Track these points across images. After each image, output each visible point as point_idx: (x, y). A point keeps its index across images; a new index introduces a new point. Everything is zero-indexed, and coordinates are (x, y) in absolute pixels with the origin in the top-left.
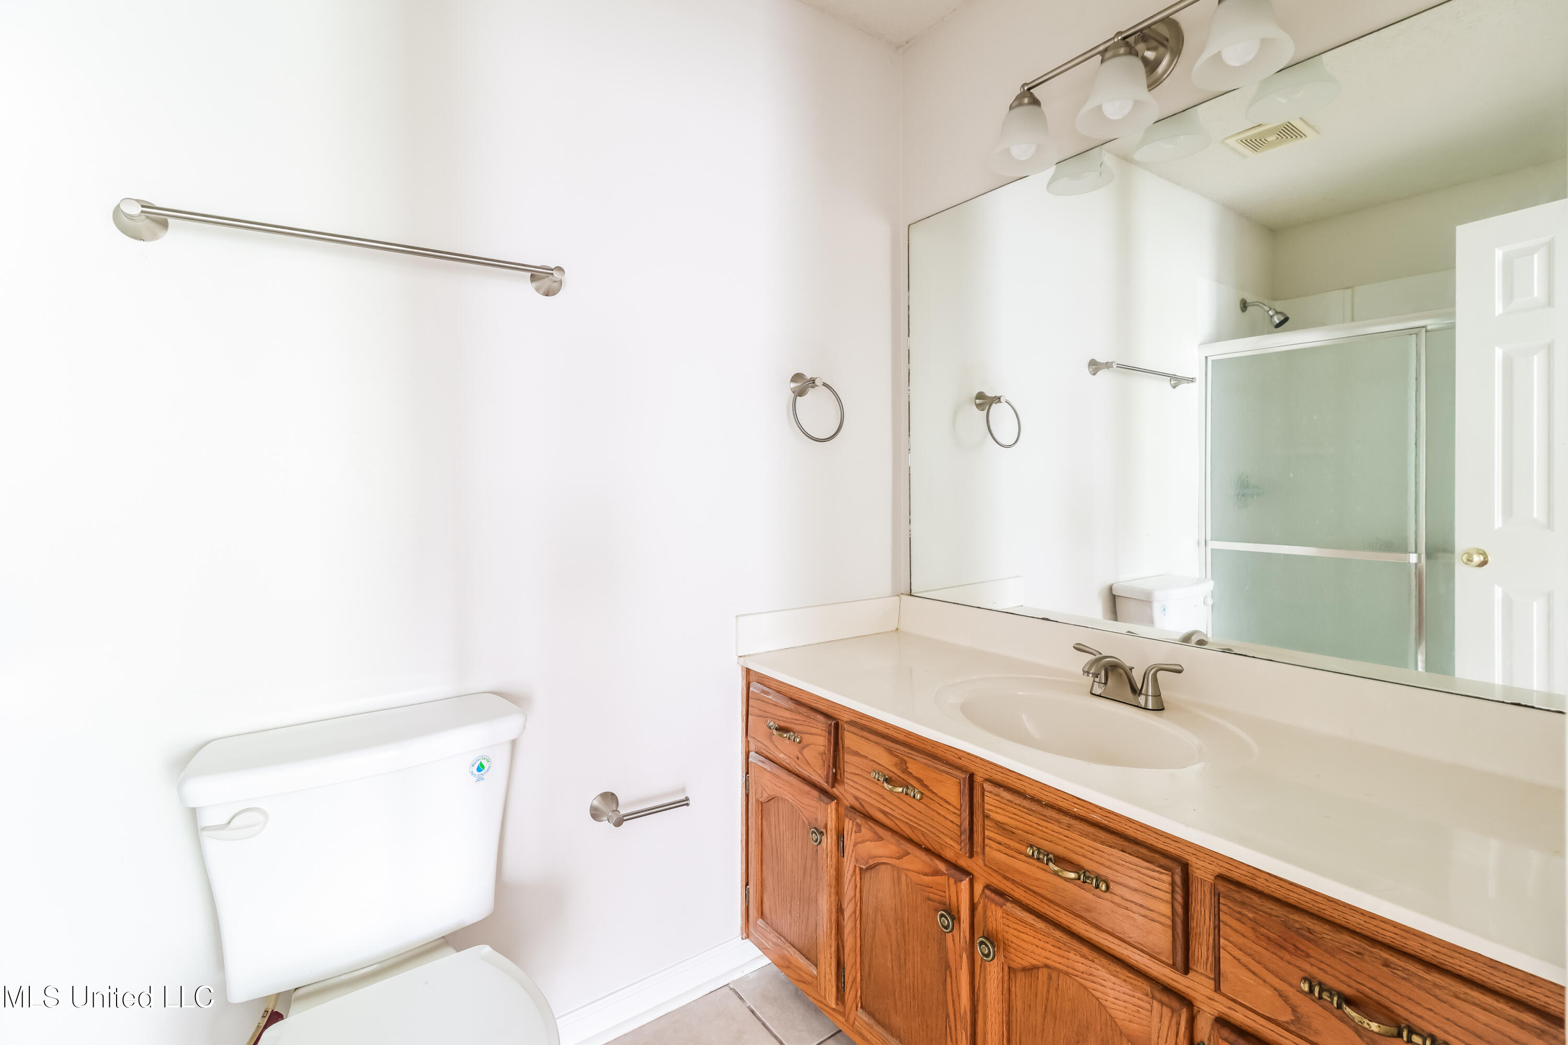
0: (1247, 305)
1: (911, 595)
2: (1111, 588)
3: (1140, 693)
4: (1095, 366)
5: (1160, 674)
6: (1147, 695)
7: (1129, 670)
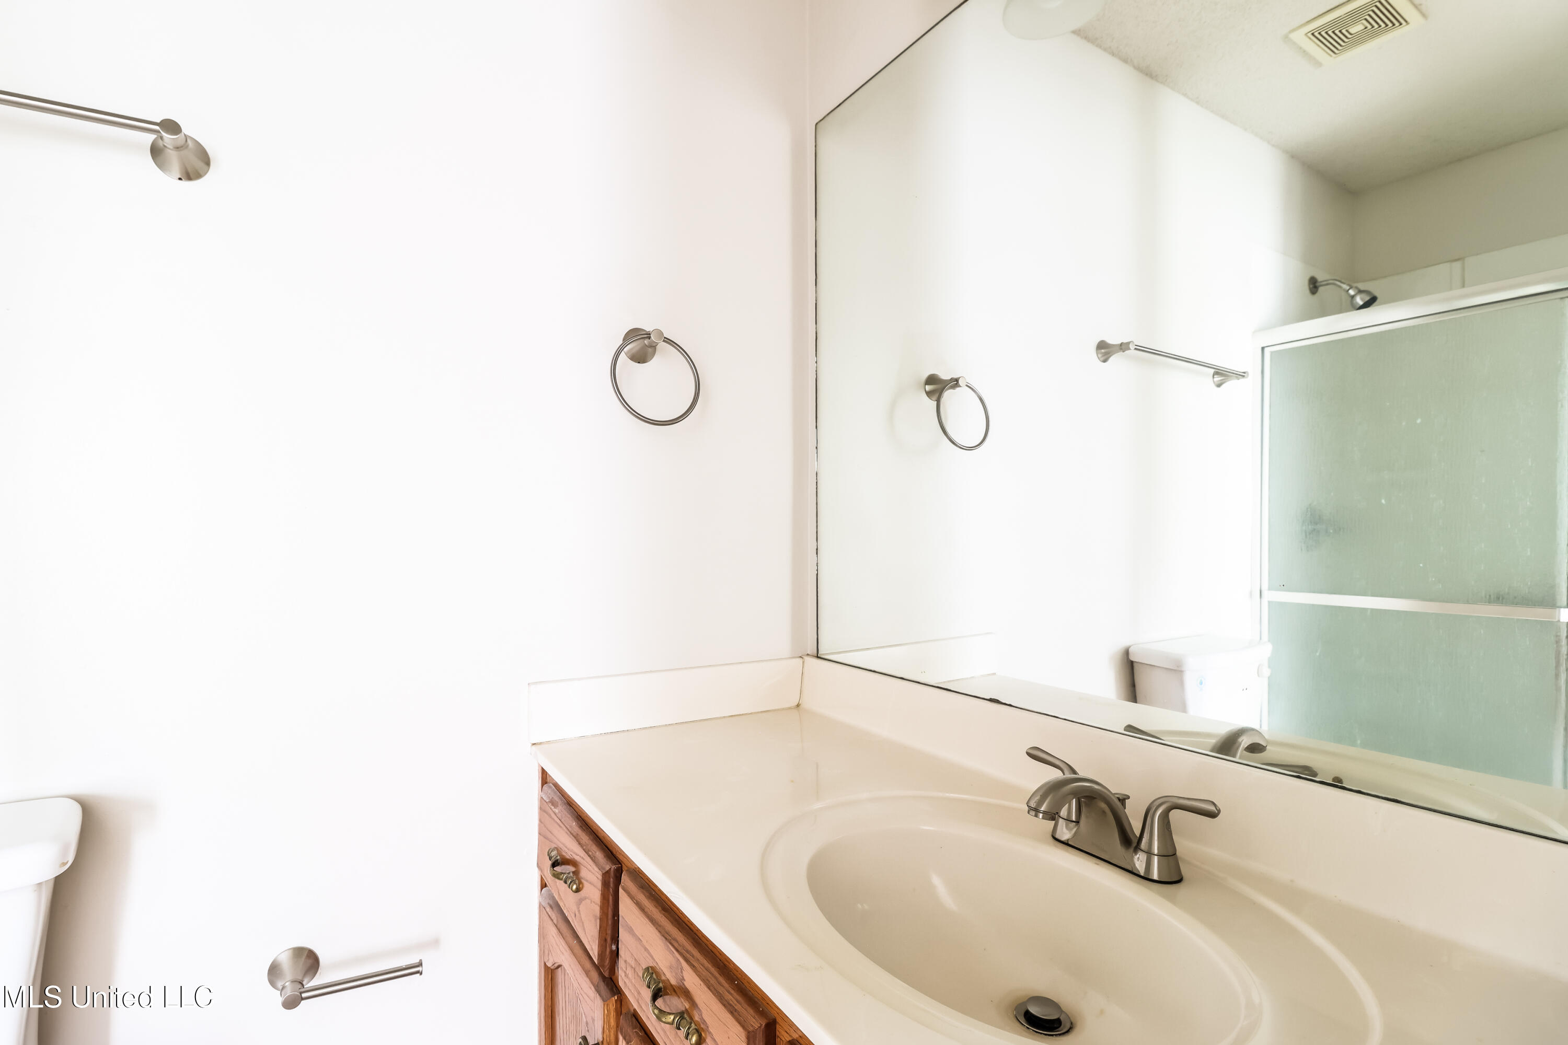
0: (1318, 284)
1: (818, 657)
2: (1127, 652)
3: (1137, 848)
4: (1105, 350)
5: (1175, 815)
6: (1149, 853)
7: (1119, 804)
